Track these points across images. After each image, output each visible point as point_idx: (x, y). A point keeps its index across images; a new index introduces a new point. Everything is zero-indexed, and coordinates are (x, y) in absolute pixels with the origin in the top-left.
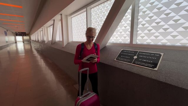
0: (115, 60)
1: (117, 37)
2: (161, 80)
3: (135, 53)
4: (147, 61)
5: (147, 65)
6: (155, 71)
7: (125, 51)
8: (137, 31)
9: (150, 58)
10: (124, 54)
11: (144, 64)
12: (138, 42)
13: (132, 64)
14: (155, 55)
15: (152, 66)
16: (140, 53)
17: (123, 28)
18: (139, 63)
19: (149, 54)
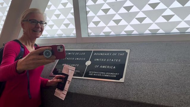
0: (52, 74)
3: (87, 55)
4: (108, 67)
5: (108, 74)
6: (122, 84)
7: (69, 54)
8: (87, 13)
9: (111, 60)
10: (68, 59)
11: (104, 74)
12: (91, 33)
13: (83, 78)
14: (117, 54)
15: (115, 76)
16: (95, 54)
17: (61, 6)
18: (94, 74)
19: (109, 54)
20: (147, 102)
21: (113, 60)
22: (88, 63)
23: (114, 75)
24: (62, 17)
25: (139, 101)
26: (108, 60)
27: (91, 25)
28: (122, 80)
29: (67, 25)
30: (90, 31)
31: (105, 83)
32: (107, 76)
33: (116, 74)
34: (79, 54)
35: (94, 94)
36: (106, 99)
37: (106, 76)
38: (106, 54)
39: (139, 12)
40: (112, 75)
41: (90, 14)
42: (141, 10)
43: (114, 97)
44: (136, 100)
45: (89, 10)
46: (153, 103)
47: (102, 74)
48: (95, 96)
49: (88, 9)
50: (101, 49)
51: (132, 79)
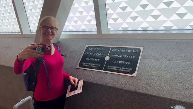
0: (78, 67)
1: (76, 22)
2: (141, 91)
4: (123, 62)
5: (123, 69)
6: (134, 78)
7: (92, 49)
8: (106, 10)
9: (126, 56)
10: (90, 54)
11: (119, 69)
12: (110, 28)
13: (103, 71)
14: (132, 51)
15: (129, 71)
16: (113, 50)
17: (83, 4)
18: (112, 69)
19: (125, 51)
20: (154, 94)
21: (128, 56)
22: (107, 58)
23: (128, 69)
24: (85, 14)
25: (147, 93)
26: (124, 56)
27: (110, 21)
28: (134, 75)
29: (89, 21)
30: (109, 27)
31: (121, 77)
32: (123, 70)
33: (130, 69)
34: (99, 49)
35: (112, 85)
36: (120, 90)
37: (121, 70)
38: (122, 51)
39: (154, 10)
40: (127, 70)
41: (109, 12)
42: (156, 8)
43: (127, 88)
44: (144, 92)
45: (109, 8)
46: (158, 95)
47: (118, 69)
48: (112, 87)
49: (107, 7)
50: (118, 45)
51: (143, 74)
